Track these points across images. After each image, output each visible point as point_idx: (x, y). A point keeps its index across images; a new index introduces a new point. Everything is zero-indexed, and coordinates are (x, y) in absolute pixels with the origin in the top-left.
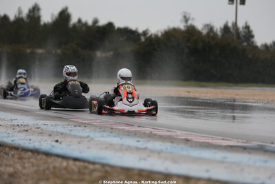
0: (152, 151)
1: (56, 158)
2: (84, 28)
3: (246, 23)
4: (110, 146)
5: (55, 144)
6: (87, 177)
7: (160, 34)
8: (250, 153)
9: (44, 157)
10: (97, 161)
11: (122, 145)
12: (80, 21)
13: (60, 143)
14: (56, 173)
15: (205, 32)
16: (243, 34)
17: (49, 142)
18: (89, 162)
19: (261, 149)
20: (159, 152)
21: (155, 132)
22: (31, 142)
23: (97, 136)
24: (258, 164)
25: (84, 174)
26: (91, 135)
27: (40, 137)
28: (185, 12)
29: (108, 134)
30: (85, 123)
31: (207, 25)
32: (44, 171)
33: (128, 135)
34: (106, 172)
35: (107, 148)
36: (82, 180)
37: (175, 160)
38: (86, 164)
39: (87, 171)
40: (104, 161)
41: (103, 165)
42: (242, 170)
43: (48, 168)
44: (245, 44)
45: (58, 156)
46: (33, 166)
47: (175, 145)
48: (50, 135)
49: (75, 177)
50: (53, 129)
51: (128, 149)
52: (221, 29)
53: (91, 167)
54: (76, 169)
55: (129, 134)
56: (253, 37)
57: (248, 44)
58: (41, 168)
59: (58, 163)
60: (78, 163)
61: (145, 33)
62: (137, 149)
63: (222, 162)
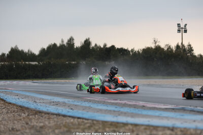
0: (122, 113)
3: (189, 43)
4: (100, 111)
5: (70, 110)
9: (62, 117)
10: (90, 118)
12: (96, 45)
15: (166, 49)
16: (187, 49)
17: (67, 110)
18: (86, 119)
19: (183, 110)
20: (125, 113)
24: (178, 117)
31: (167, 45)
32: (60, 124)
34: (93, 124)
39: (83, 124)
41: (93, 120)
43: (62, 123)
45: (70, 116)
46: (55, 122)
47: (136, 109)
48: (69, 106)
53: (86, 121)
56: (192, 50)
58: (58, 123)
59: (69, 120)
60: (79, 120)
63: (159, 117)
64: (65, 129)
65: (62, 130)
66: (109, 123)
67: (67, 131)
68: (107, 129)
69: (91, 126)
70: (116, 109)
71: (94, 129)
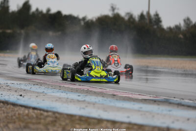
0: (89, 103)
1: (20, 107)
2: (40, 15)
3: (156, 12)
4: (59, 99)
5: (19, 97)
6: (42, 121)
7: (94, 20)
8: (159, 105)
9: (12, 107)
10: (49, 109)
11: (68, 98)
12: (37, 10)
13: (23, 97)
14: (20, 118)
15: (126, 18)
16: (154, 19)
17: (16, 96)
18: (44, 110)
19: (167, 102)
20: (94, 104)
21: (91, 89)
22: (3, 96)
23: (50, 92)
24: (165, 112)
25: (40, 119)
26: (45, 91)
27: (9, 93)
28: (112, 4)
29: (57, 90)
30: (41, 83)
31: (128, 14)
32: (12, 116)
33: (72, 92)
34: (56, 117)
35: (57, 100)
36: (39, 123)
37: (105, 109)
38: (42, 112)
39: (42, 117)
40: (55, 110)
41: (54, 113)
42: (153, 116)
43: (15, 115)
44: (155, 27)
45: (22, 106)
46: (4, 113)
47: (105, 99)
48: (16, 91)
49: (34, 121)
50: (18, 87)
51: (72, 101)
52: (138, 16)
53: (45, 114)
54: (35, 116)
55: (72, 90)
56: (161, 22)
57: (158, 27)
58: (10, 115)
59: (22, 111)
60: (36, 111)
61: (84, 19)
62: (78, 101)
63: (139, 111)
64: (22, 125)
65: (17, 125)
66: (77, 118)
67: (25, 127)
68: (78, 126)
69: (55, 121)
70: (80, 98)
71: (60, 125)
